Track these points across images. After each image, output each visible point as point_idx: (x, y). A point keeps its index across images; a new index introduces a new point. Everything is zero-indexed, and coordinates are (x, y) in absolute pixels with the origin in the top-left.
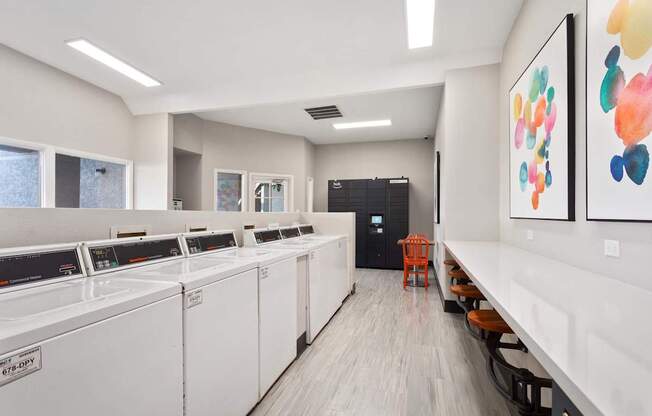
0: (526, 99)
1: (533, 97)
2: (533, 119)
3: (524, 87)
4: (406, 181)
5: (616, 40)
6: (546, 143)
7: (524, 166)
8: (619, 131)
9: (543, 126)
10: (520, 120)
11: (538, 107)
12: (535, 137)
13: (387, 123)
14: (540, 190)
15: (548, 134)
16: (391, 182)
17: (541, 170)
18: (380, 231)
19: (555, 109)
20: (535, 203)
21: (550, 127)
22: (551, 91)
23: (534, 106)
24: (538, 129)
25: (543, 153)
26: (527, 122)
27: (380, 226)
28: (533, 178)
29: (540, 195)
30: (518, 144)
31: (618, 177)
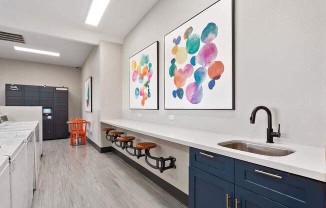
0: (138, 63)
1: (142, 64)
2: (142, 72)
3: (138, 59)
4: (67, 89)
5: (174, 57)
6: (148, 82)
7: (137, 89)
8: (175, 83)
9: (147, 76)
10: (135, 71)
11: (144, 69)
12: (143, 79)
13: (58, 55)
14: (145, 99)
15: (149, 79)
16: (57, 89)
17: (146, 91)
18: (49, 117)
19: (152, 71)
20: (143, 103)
21: (150, 76)
22: (150, 65)
23: (142, 68)
24: (144, 76)
25: (146, 85)
26: (139, 73)
27: (49, 115)
28: (142, 94)
29: (145, 100)
30: (134, 80)
31: (175, 97)
